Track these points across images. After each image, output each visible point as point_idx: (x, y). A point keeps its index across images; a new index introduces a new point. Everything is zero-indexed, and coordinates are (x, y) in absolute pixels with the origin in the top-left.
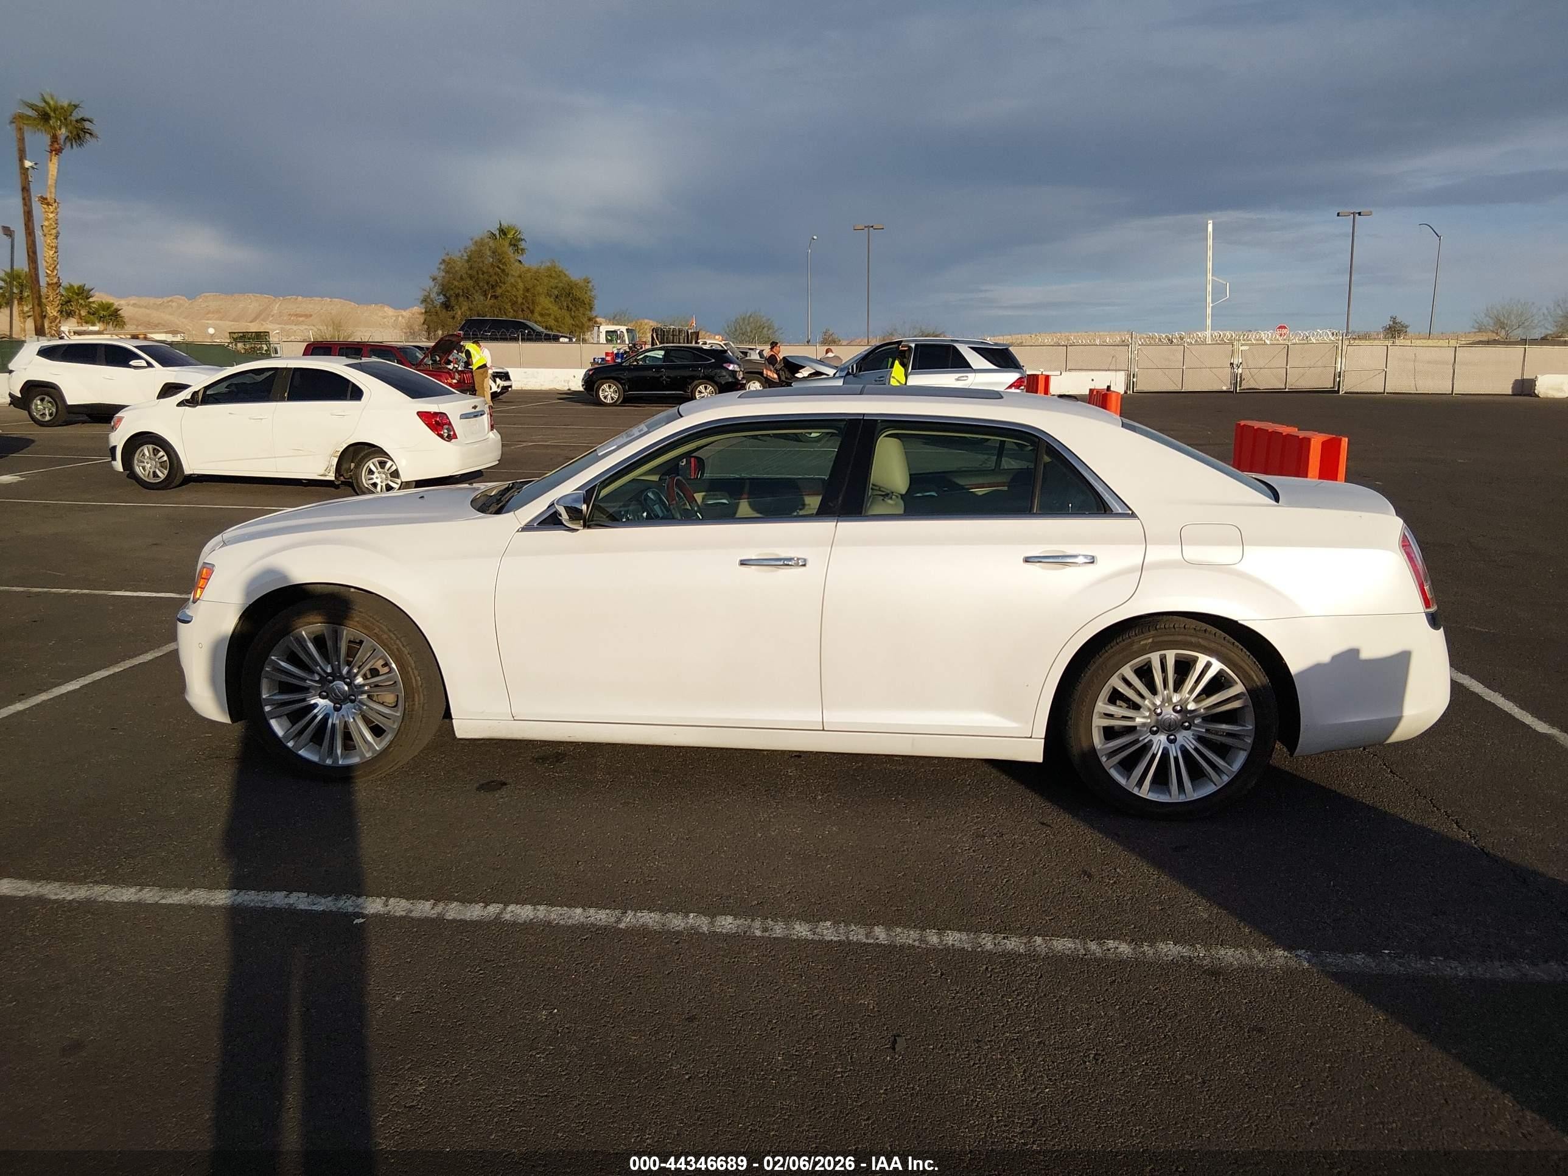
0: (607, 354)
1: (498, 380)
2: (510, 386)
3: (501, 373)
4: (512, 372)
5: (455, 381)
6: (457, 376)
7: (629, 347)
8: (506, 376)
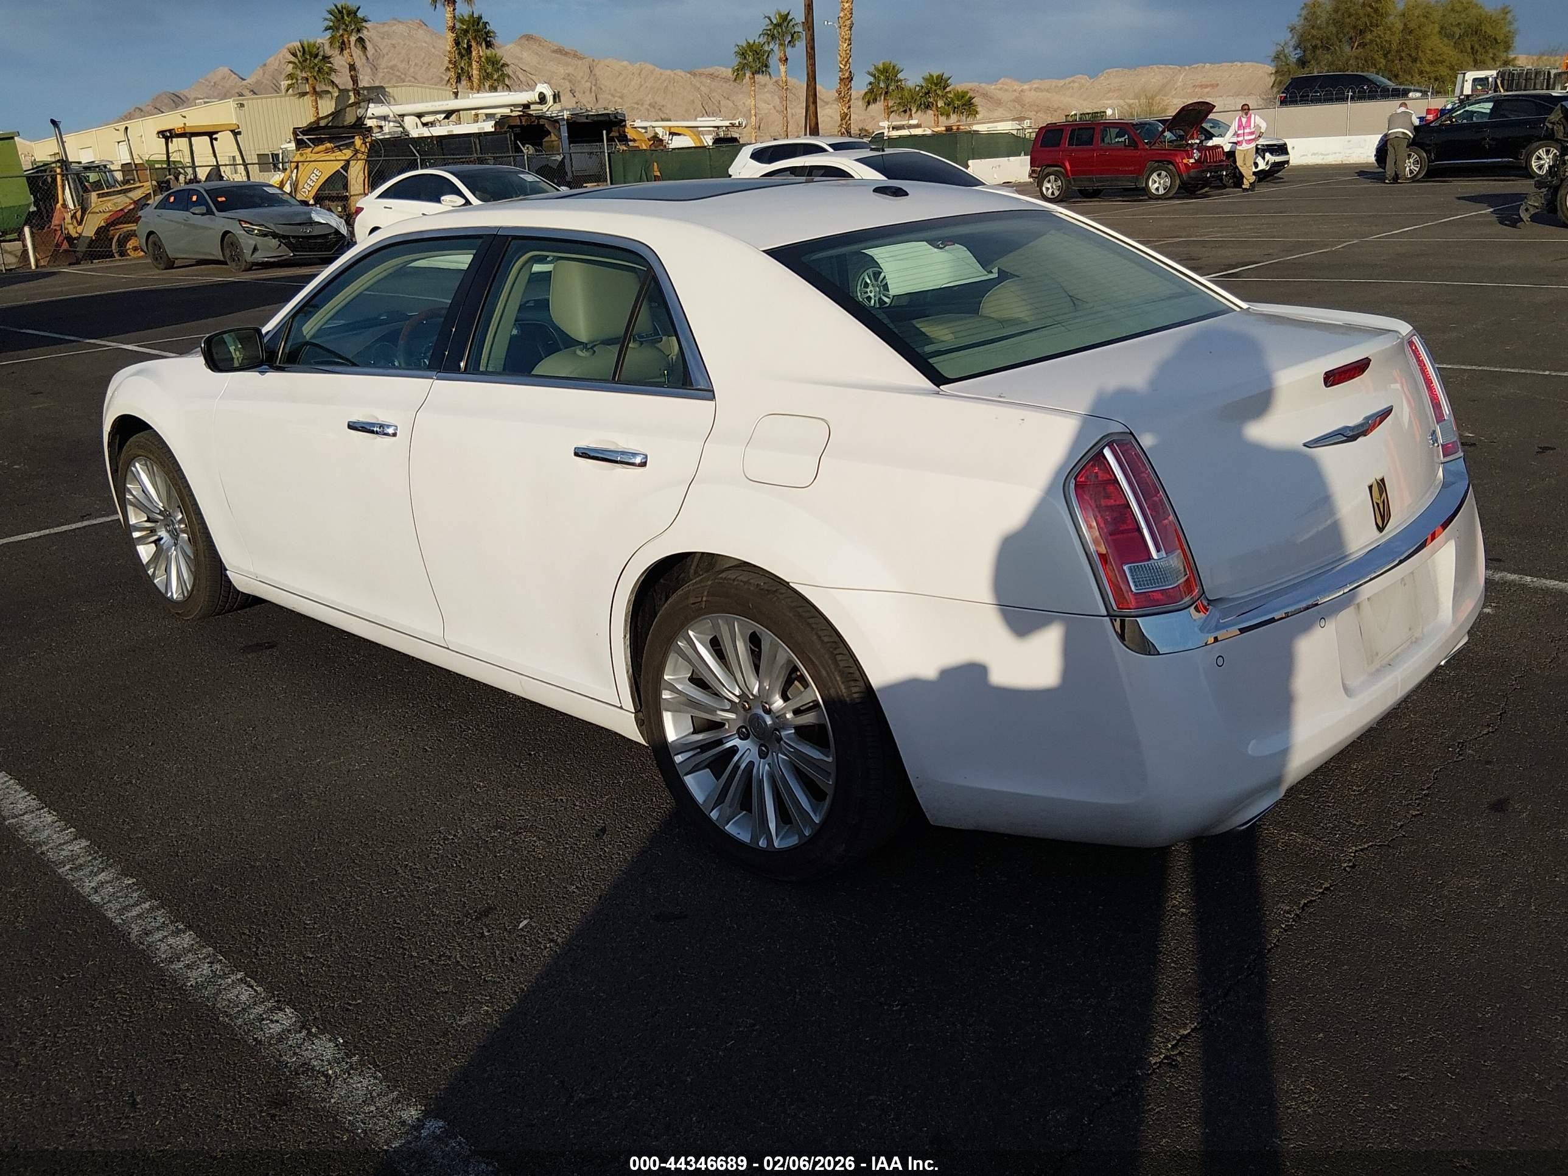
0: (1429, 111)
1: (1268, 155)
2: (1287, 162)
3: (1275, 145)
4: (1290, 143)
5: (1192, 161)
6: (1196, 155)
7: (1459, 99)
8: (1282, 149)
